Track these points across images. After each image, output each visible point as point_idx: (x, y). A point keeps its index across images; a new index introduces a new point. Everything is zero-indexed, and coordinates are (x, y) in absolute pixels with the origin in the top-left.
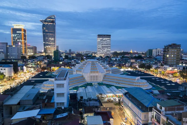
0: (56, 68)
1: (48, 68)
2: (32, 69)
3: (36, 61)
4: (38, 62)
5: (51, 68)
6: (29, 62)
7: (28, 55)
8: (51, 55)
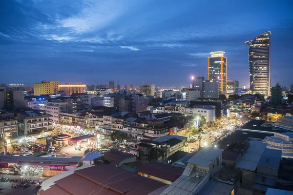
0: (276, 115)
1: (262, 115)
2: (237, 114)
3: (240, 102)
4: (244, 104)
5: (266, 114)
6: (231, 104)
7: (228, 93)
8: (262, 94)
